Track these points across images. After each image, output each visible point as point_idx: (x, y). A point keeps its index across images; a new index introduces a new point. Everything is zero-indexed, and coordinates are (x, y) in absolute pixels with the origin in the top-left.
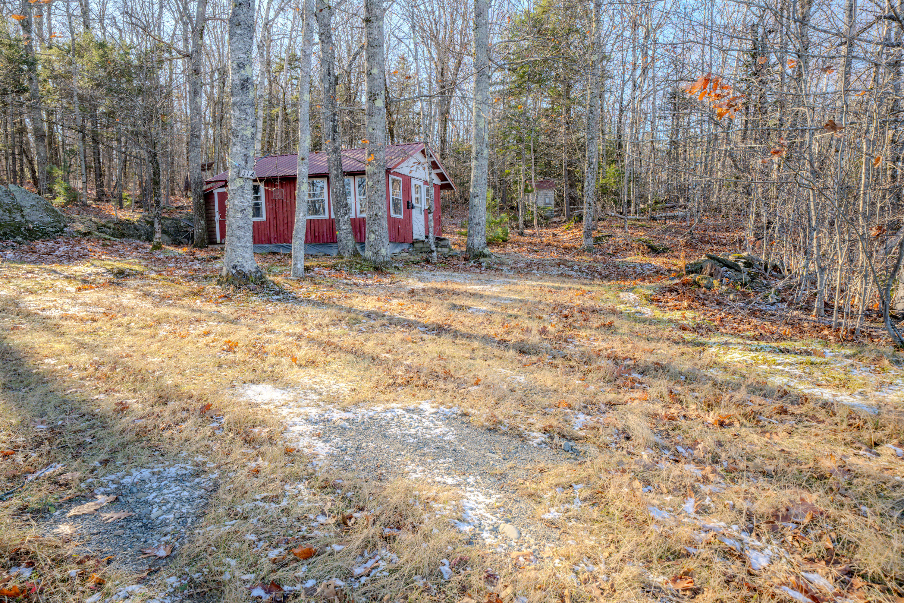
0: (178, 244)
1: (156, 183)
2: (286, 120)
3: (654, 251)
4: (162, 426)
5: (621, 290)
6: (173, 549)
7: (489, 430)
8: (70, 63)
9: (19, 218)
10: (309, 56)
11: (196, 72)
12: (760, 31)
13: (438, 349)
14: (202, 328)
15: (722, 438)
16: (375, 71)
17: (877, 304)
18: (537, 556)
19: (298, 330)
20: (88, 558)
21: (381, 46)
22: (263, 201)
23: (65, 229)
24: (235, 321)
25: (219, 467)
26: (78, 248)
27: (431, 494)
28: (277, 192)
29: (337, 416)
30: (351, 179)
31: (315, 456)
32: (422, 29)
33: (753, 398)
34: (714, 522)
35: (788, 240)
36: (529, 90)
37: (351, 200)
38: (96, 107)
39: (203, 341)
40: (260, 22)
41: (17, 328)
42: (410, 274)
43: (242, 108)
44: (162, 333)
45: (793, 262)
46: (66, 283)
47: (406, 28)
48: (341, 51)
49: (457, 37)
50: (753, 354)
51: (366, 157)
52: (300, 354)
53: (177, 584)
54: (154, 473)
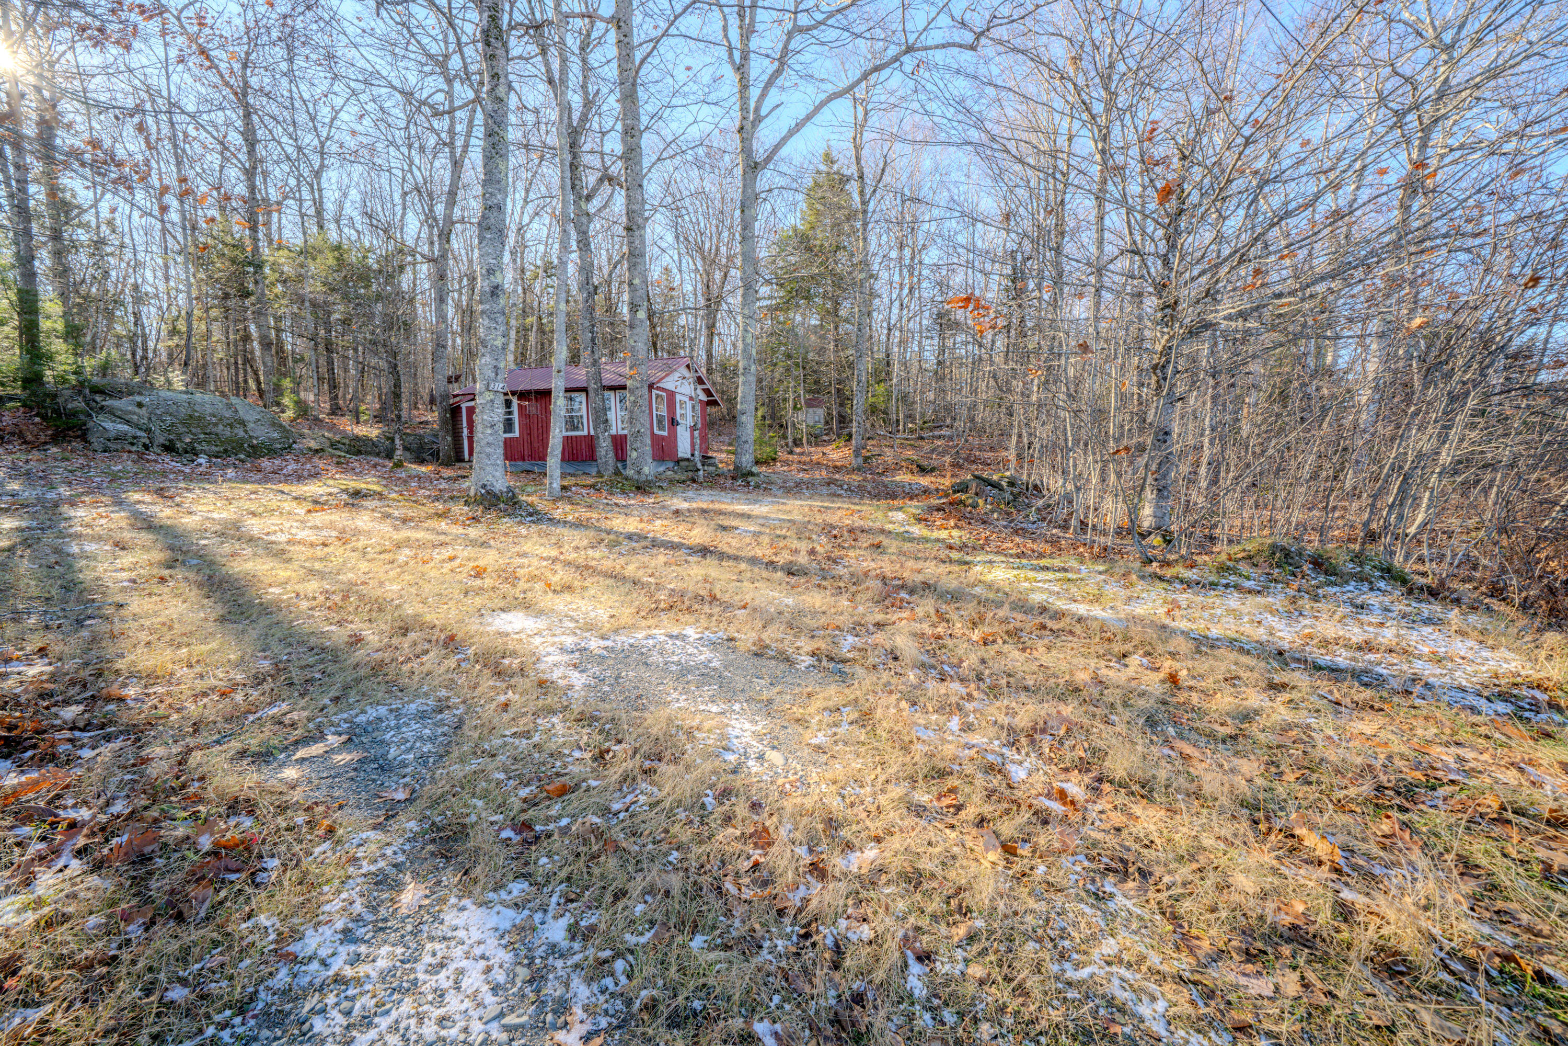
0: (422, 461)
1: (397, 396)
2: (541, 330)
3: (923, 470)
4: (401, 659)
5: (890, 509)
6: (413, 791)
7: (756, 654)
8: (302, 266)
9: (242, 434)
10: (566, 263)
11: (442, 277)
12: (1019, 257)
13: (703, 572)
14: (446, 553)
15: (986, 656)
16: (636, 281)
17: (1126, 522)
18: (803, 781)
19: (554, 553)
20: (316, 804)
21: (643, 255)
22: (516, 416)
23: (294, 446)
24: (484, 544)
25: (464, 702)
26: (308, 466)
27: (695, 723)
28: (532, 407)
29: (595, 644)
30: (612, 393)
31: (570, 687)
32: (686, 239)
33: (1015, 615)
34: (976, 739)
35: (1047, 460)
36: (798, 306)
37: (611, 416)
38: (329, 314)
39: (448, 566)
40: (514, 227)
41: (239, 555)
42: (674, 494)
43: (492, 316)
44: (402, 558)
45: (1052, 482)
46: (294, 504)
47: (670, 237)
48: (601, 259)
49: (723, 249)
50: (1015, 572)
51: (626, 370)
52: (555, 579)
53: (418, 829)
54: (391, 711)
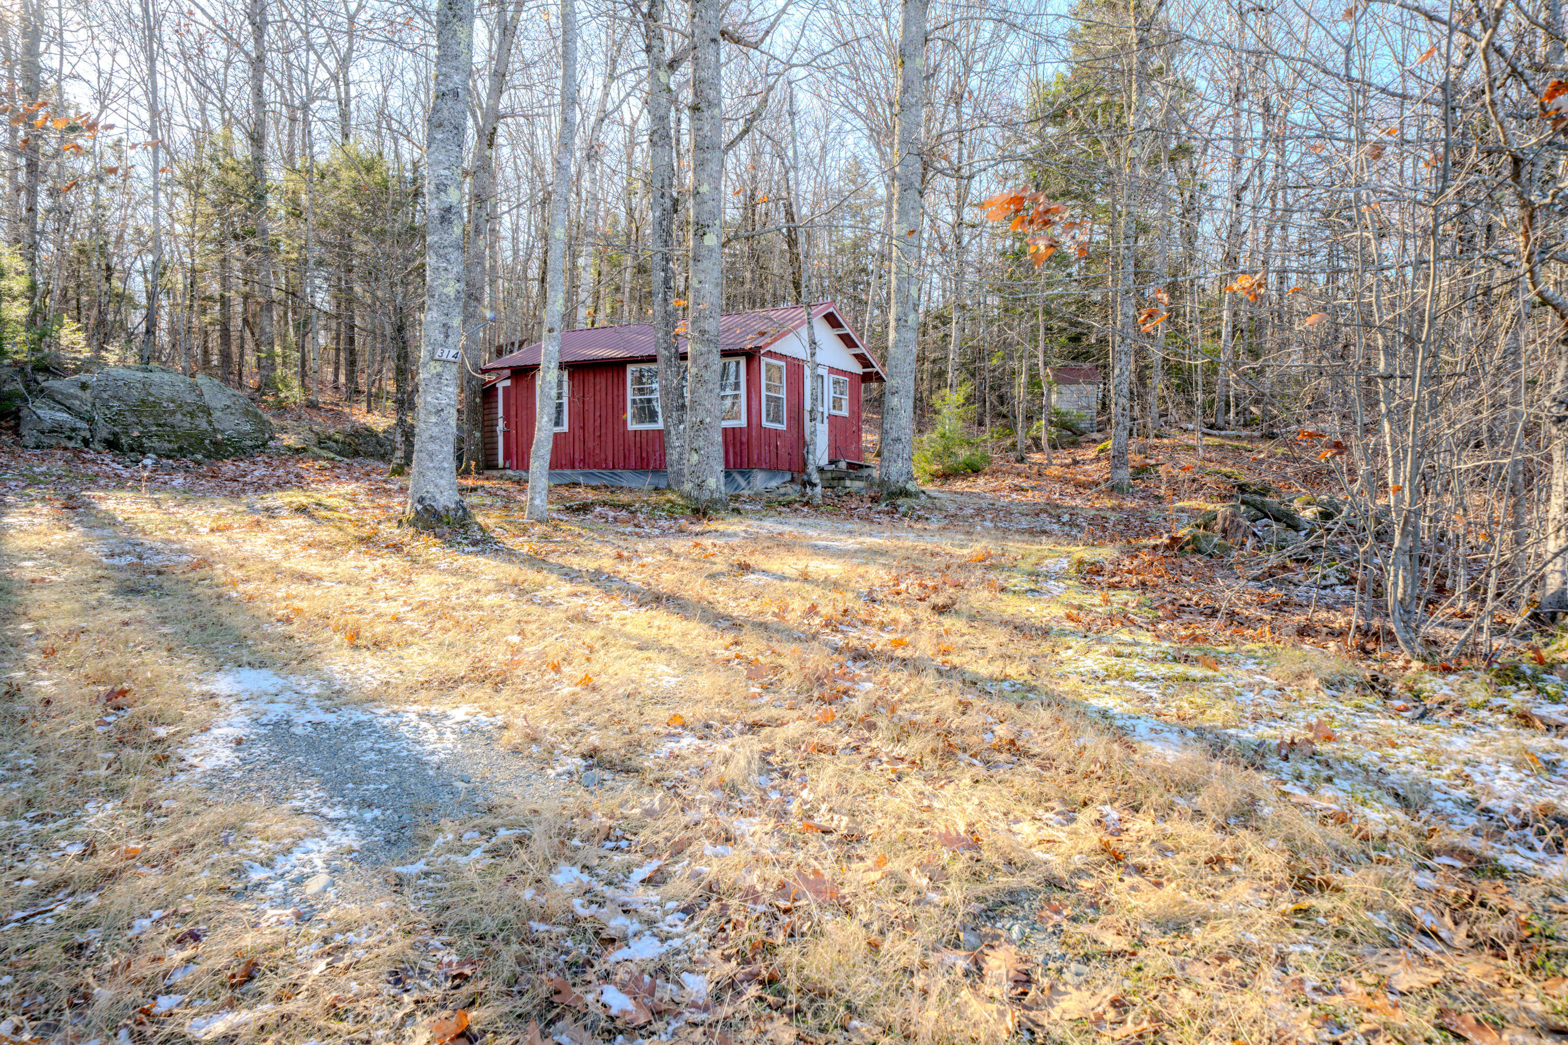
9: (204, 425)
11: (480, 198)
16: (704, 189)
22: (564, 400)
23: (271, 443)
26: (280, 472)
43: (441, 252)
